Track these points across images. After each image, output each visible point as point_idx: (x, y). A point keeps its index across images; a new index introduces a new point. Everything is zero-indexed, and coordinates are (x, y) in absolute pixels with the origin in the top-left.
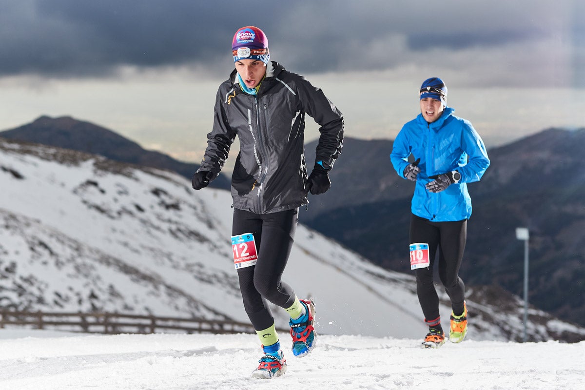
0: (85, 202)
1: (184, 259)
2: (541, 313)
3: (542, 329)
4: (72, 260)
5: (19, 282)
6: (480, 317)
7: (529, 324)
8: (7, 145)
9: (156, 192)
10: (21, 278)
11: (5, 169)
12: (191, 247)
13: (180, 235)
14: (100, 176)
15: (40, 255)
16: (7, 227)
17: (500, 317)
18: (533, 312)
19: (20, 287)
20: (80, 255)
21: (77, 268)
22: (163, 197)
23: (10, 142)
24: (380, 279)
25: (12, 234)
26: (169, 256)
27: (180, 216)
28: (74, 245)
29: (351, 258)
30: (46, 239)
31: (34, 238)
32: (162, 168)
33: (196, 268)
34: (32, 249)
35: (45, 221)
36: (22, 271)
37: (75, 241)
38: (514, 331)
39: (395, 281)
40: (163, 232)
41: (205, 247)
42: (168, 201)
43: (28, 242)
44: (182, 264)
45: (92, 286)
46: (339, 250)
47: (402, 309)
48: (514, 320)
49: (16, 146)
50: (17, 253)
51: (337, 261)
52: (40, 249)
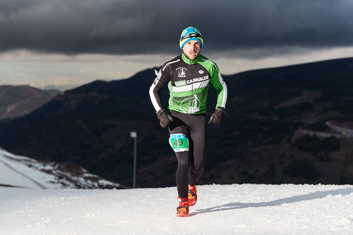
2: (95, 176)
3: (96, 184)
6: (65, 178)
7: (89, 182)
17: (75, 178)
18: (91, 175)
24: (11, 159)
38: (82, 186)
39: (19, 160)
47: (23, 175)
48: (81, 180)
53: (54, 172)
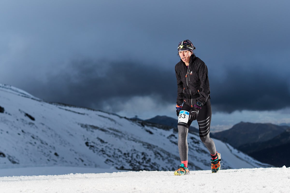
0: (171, 141)
1: (200, 158)
4: (167, 158)
5: (151, 164)
8: (148, 124)
9: (192, 138)
10: (152, 163)
11: (147, 131)
12: (202, 155)
13: (199, 151)
14: (176, 133)
15: (158, 156)
16: (148, 148)
19: (152, 166)
20: (170, 157)
21: (169, 161)
22: (194, 140)
23: (149, 123)
25: (150, 150)
26: (196, 157)
27: (199, 146)
28: (168, 154)
29: (251, 158)
30: (159, 152)
31: (156, 151)
32: (194, 131)
33: (204, 161)
34: (155, 155)
35: (159, 146)
36: (152, 161)
37: (168, 153)
40: (194, 150)
41: (207, 155)
42: (196, 141)
43: (154, 153)
44: (200, 160)
45: (173, 166)
46: (247, 156)
49: (150, 124)
50: (151, 156)
51: (247, 160)
52: (158, 155)
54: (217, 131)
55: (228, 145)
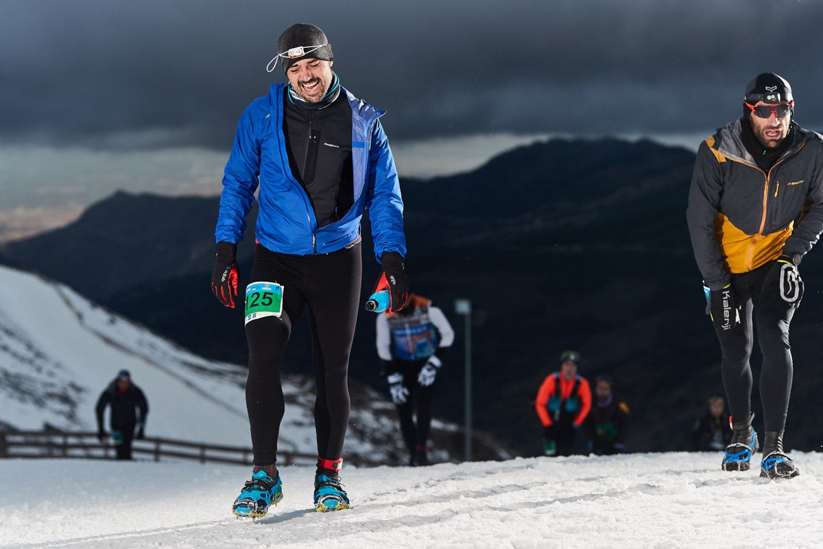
7: (385, 421)
24: (197, 372)
29: (163, 345)
38: (368, 431)
39: (218, 373)
46: (148, 337)
47: (229, 408)
51: (146, 351)
53: (301, 399)
54: (16, 236)
55: (67, 291)
